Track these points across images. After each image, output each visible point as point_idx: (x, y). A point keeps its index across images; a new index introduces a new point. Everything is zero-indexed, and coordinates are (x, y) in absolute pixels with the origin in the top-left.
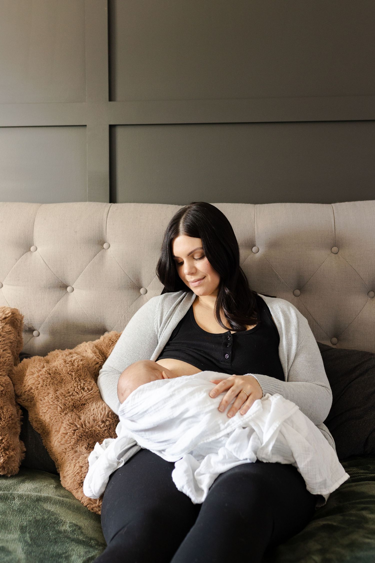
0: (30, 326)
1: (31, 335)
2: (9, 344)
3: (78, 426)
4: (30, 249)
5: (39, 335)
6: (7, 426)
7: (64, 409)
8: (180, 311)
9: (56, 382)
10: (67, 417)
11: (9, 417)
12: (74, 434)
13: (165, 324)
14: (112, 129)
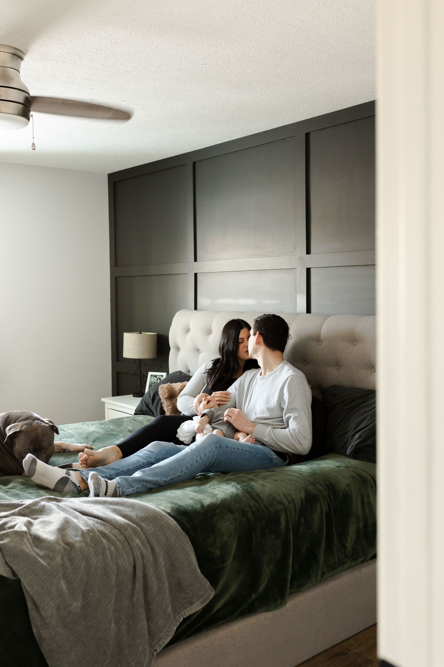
14: (308, 270)
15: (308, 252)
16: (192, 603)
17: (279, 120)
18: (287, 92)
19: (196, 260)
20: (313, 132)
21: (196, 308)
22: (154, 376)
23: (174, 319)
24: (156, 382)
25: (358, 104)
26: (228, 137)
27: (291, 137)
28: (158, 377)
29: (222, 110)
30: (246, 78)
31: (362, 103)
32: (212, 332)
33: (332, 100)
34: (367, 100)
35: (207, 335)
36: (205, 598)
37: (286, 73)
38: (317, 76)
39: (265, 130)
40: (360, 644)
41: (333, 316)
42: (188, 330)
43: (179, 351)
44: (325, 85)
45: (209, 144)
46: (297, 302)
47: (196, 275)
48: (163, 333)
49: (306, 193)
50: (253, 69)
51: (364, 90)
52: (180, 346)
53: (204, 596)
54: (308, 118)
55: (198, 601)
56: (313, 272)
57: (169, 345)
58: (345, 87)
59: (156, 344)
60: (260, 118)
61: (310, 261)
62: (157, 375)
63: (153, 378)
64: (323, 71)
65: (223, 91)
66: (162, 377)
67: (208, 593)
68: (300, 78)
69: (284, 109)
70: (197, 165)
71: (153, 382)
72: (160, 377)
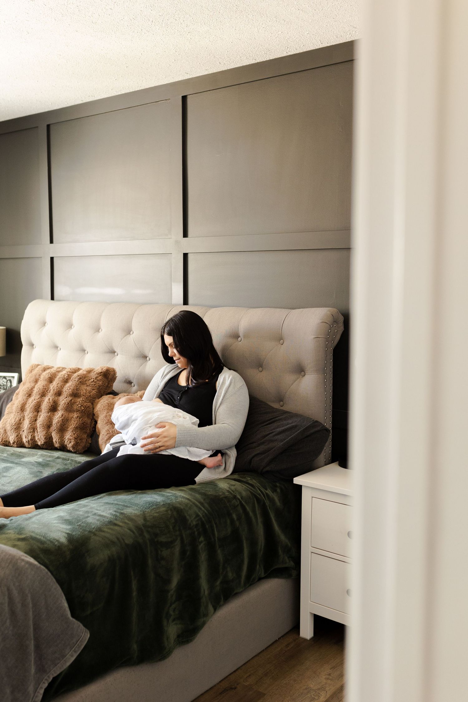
0: (129, 380)
1: (130, 386)
2: (98, 387)
3: (111, 432)
4: (130, 333)
5: (134, 386)
6: (79, 427)
7: (107, 422)
8: (173, 373)
9: (110, 409)
10: (107, 427)
11: (82, 423)
12: (107, 435)
13: (164, 378)
14: (185, 256)
15: (185, 235)
16: (64, 656)
17: (151, 79)
18: (162, 42)
19: (52, 242)
20: (191, 95)
21: (52, 298)
22: (3, 377)
23: (26, 311)
24: (5, 384)
25: (244, 65)
26: (89, 96)
27: (166, 100)
28: (8, 379)
29: (83, 60)
30: (114, 20)
31: (248, 64)
32: (73, 327)
33: (215, 57)
34: (254, 60)
35: (67, 330)
36: (78, 645)
37: (163, 17)
38: (199, 24)
39: (134, 91)
40: (250, 675)
41: (215, 308)
42: (44, 324)
43: (33, 348)
44: (208, 37)
45: (66, 103)
46: (172, 292)
47: (52, 259)
48: (13, 326)
49: (183, 166)
50: (123, 8)
51: (252, 47)
52: (34, 343)
53: (77, 643)
54: (184, 79)
55: (71, 650)
56: (190, 258)
57: (21, 341)
58: (230, 41)
59: (5, 340)
60: (129, 74)
61: (187, 245)
62: (6, 376)
63: (2, 379)
64: (207, 18)
65: (84, 35)
66: (13, 378)
67: (81, 639)
68: (180, 25)
69: (157, 65)
70: (52, 128)
71: (2, 385)
72: (11, 378)
